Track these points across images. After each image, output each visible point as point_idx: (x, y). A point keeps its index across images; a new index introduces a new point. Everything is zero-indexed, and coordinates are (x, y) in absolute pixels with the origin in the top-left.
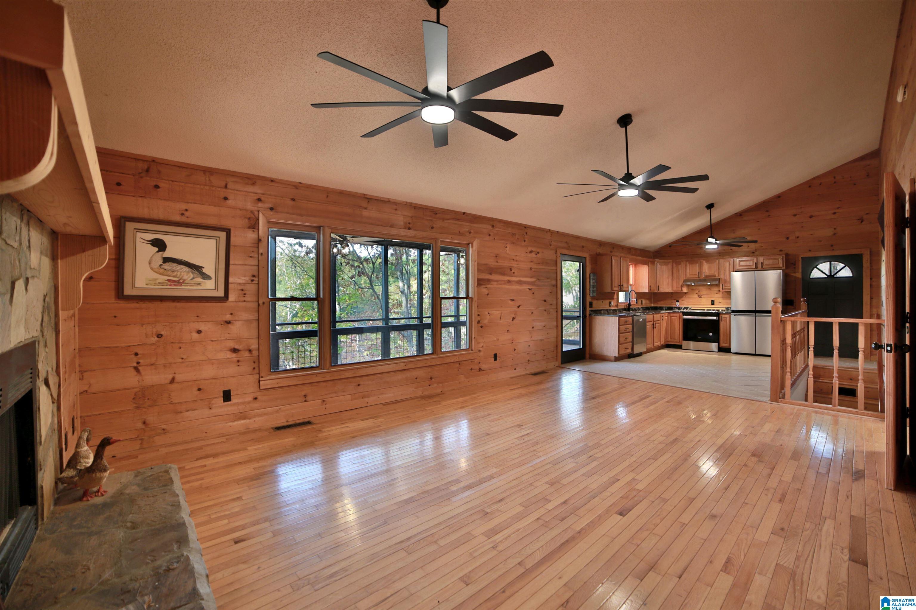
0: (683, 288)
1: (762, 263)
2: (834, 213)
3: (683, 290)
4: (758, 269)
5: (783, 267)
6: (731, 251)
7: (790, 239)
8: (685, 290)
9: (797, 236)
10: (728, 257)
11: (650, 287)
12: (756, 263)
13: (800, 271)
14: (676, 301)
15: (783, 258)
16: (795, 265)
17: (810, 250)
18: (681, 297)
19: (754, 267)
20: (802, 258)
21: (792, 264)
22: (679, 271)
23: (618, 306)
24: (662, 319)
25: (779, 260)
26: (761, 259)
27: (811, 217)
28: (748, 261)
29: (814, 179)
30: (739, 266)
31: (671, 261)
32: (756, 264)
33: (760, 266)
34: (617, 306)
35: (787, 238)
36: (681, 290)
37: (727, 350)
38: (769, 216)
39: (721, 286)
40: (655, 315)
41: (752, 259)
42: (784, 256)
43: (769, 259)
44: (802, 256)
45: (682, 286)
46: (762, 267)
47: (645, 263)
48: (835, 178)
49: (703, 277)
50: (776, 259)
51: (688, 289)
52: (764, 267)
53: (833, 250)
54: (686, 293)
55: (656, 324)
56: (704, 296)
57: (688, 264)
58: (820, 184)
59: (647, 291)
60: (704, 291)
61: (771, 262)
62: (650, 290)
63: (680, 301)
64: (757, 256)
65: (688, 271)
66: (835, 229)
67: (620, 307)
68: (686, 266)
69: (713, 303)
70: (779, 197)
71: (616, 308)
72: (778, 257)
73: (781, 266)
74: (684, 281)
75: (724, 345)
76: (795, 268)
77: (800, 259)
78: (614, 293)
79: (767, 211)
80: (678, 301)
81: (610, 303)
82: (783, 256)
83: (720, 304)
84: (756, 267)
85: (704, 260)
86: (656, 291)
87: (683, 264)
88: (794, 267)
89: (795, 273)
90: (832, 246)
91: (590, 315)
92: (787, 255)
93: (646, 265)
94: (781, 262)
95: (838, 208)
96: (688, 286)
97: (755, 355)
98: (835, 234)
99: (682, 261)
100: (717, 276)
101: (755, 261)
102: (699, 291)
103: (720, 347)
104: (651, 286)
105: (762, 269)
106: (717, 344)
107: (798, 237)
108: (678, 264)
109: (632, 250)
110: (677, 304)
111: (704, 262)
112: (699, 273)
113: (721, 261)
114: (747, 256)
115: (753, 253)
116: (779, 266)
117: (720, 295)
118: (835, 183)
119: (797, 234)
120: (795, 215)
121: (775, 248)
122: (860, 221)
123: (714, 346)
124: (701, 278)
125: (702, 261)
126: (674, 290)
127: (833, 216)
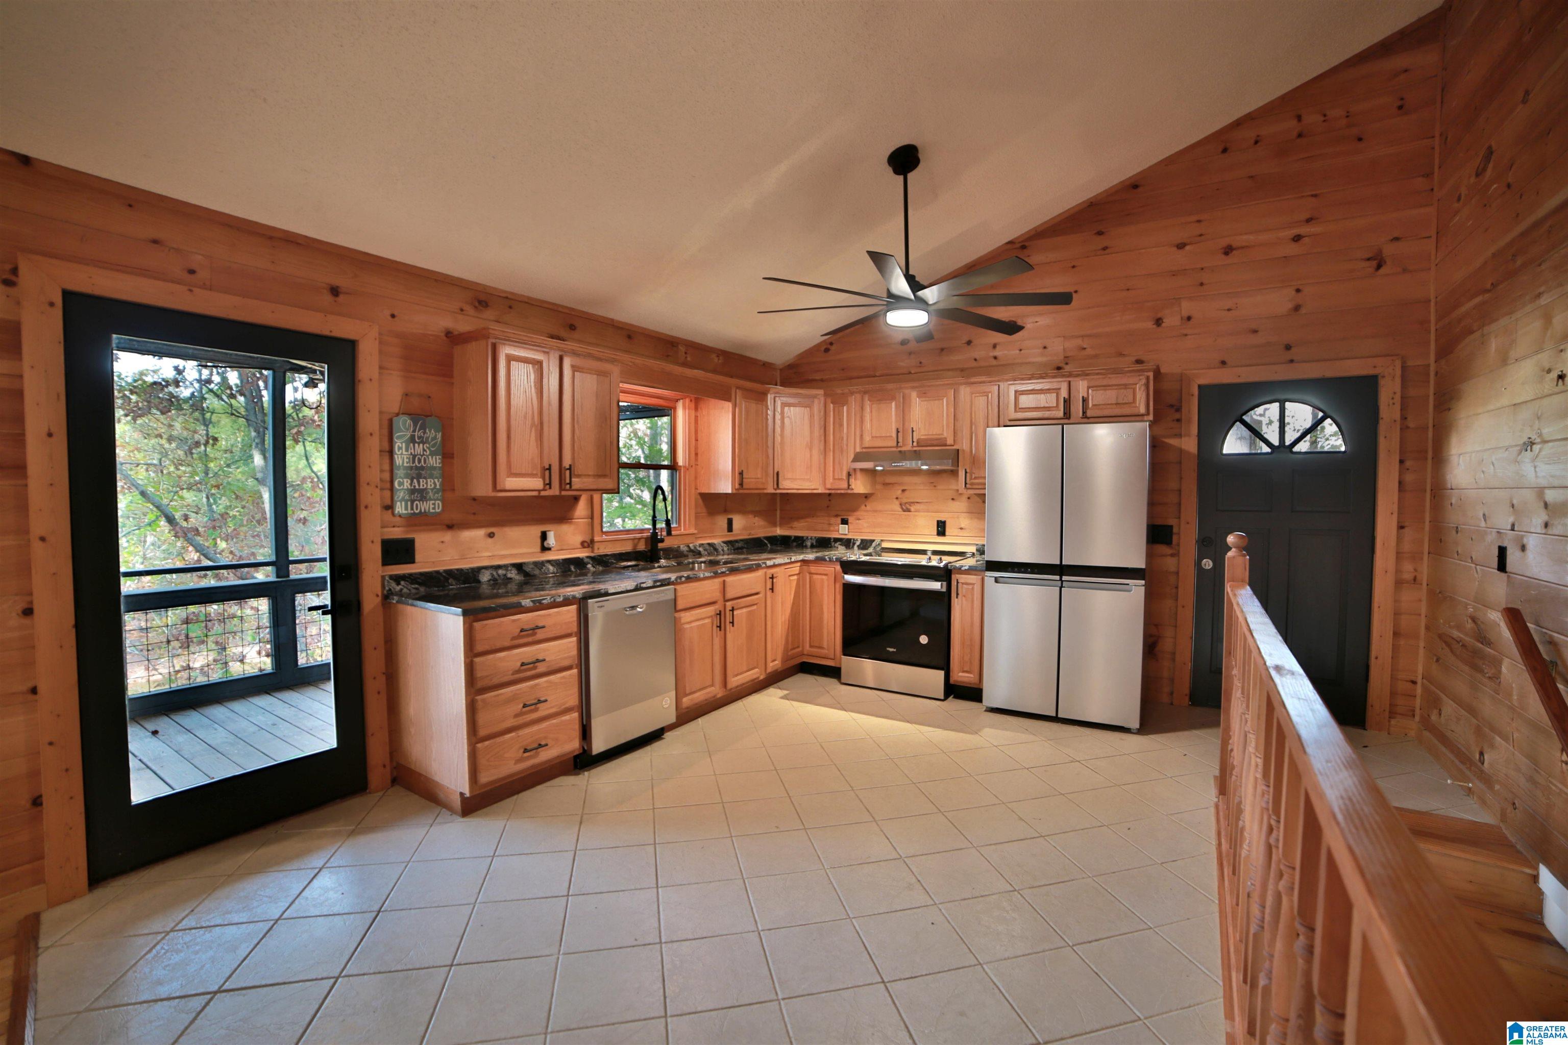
0: (852, 480)
1: (1085, 400)
2: (1297, 238)
3: (853, 486)
4: (1071, 421)
5: (1148, 414)
6: (994, 362)
7: (1167, 322)
8: (859, 486)
9: (1185, 314)
10: (983, 378)
11: (740, 477)
12: (1065, 401)
13: (1194, 430)
14: (839, 520)
15: (1147, 385)
16: (1179, 410)
17: (1223, 363)
18: (854, 510)
19: (1061, 414)
20: (1199, 386)
21: (1172, 406)
22: (841, 425)
23: (596, 546)
24: (769, 586)
25: (1134, 390)
26: (1081, 387)
27: (1228, 251)
28: (1041, 391)
29: (1237, 124)
30: (1016, 411)
31: (821, 392)
32: (1067, 402)
33: (1077, 409)
34: (588, 544)
35: (1158, 322)
36: (846, 486)
37: (973, 694)
38: (1105, 249)
39: (962, 474)
40: (730, 579)
41: (1055, 386)
42: (1151, 374)
43: (1106, 387)
44: (1203, 381)
45: (849, 475)
46: (1084, 413)
47: (724, 395)
48: (1299, 118)
49: (908, 447)
50: (1125, 386)
51: (874, 483)
52: (1089, 413)
53: (1292, 361)
54: (866, 496)
55: (733, 610)
56: (917, 507)
57: (867, 404)
58: (1256, 142)
59: (730, 491)
60: (918, 489)
61: (1110, 396)
62: (741, 484)
63: (851, 520)
64: (1070, 375)
65: (868, 425)
66: (1298, 291)
67: (603, 550)
68: (862, 408)
69: (941, 528)
70: (1135, 187)
71: (582, 554)
72: (1131, 381)
73: (1142, 410)
74: (858, 458)
75: (960, 676)
76: (1178, 420)
77: (1196, 391)
78: (576, 499)
79: (1100, 233)
80: (845, 522)
81: (544, 536)
82: (1148, 378)
83: (962, 533)
84: (1067, 415)
85: (913, 388)
86: (770, 490)
87: (853, 401)
88: (1177, 416)
89: (1179, 436)
90: (1288, 347)
91: (387, 597)
92: (1157, 373)
93: (728, 399)
94: (1141, 396)
95: (1308, 221)
96: (872, 473)
97: (1055, 719)
98: (1297, 308)
99: (852, 393)
100: (950, 441)
101: (1064, 394)
102: (903, 491)
103: (952, 681)
104: (741, 474)
105: (1086, 420)
106: (941, 674)
107: (1189, 318)
108: (839, 401)
109: (682, 349)
110: (843, 531)
111: (914, 394)
112: (898, 432)
113: (965, 392)
114: (1041, 377)
115: (1059, 368)
116: (1134, 411)
117: (961, 505)
118: (1300, 135)
119: (1187, 307)
120: (1181, 246)
121: (1121, 355)
122: (1374, 263)
123: (934, 678)
124: (903, 449)
125: (907, 391)
126: (829, 486)
127: (1293, 249)
